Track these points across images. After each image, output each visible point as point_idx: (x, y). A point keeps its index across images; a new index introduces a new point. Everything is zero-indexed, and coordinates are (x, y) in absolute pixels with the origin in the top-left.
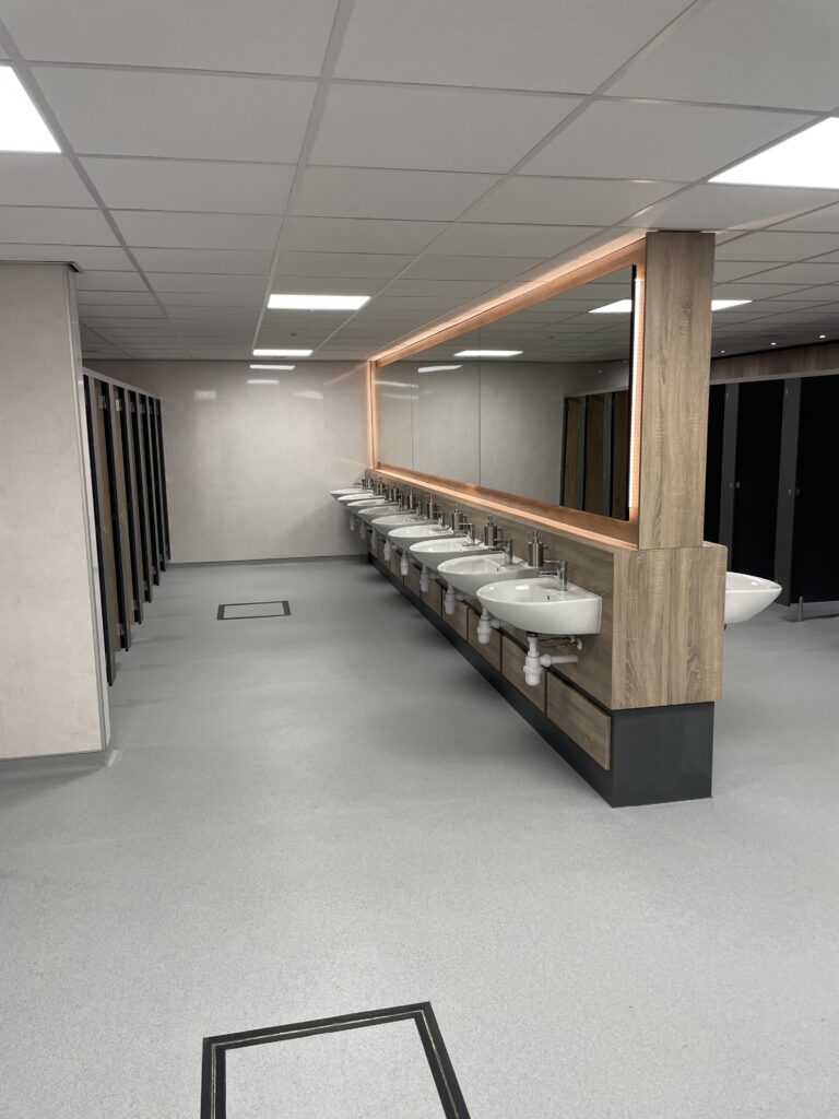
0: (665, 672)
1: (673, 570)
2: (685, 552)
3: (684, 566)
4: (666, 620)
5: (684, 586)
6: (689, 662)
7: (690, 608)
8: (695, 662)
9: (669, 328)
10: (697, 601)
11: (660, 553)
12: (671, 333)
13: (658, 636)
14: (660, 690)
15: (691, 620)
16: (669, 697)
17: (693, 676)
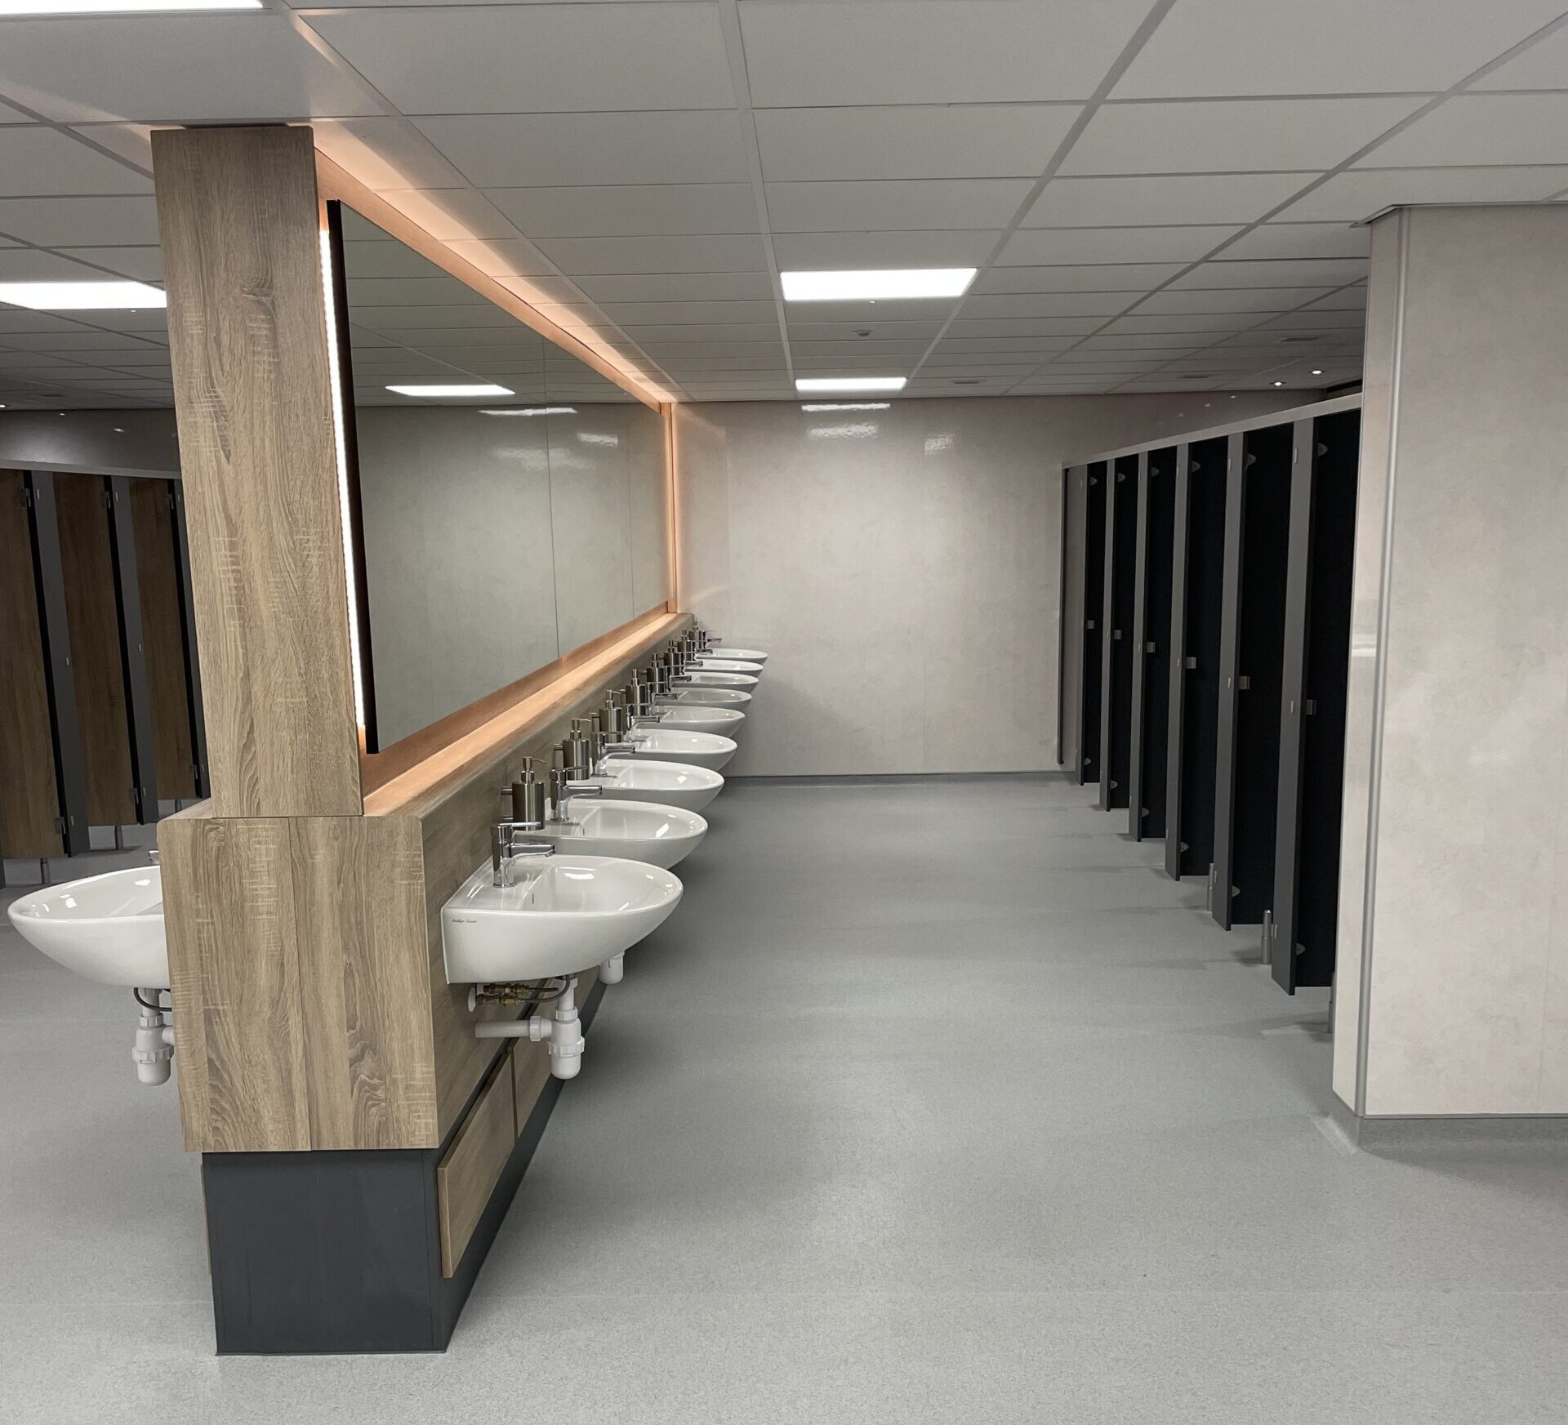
0: (298, 1081)
1: (298, 865)
2: (319, 828)
3: (323, 858)
4: (292, 972)
5: (326, 899)
6: (355, 1061)
7: (346, 948)
8: (368, 1062)
9: (225, 340)
10: (360, 931)
11: (261, 826)
12: (231, 351)
13: (275, 1004)
14: (291, 1117)
15: (349, 972)
16: (314, 1133)
17: (366, 1094)
